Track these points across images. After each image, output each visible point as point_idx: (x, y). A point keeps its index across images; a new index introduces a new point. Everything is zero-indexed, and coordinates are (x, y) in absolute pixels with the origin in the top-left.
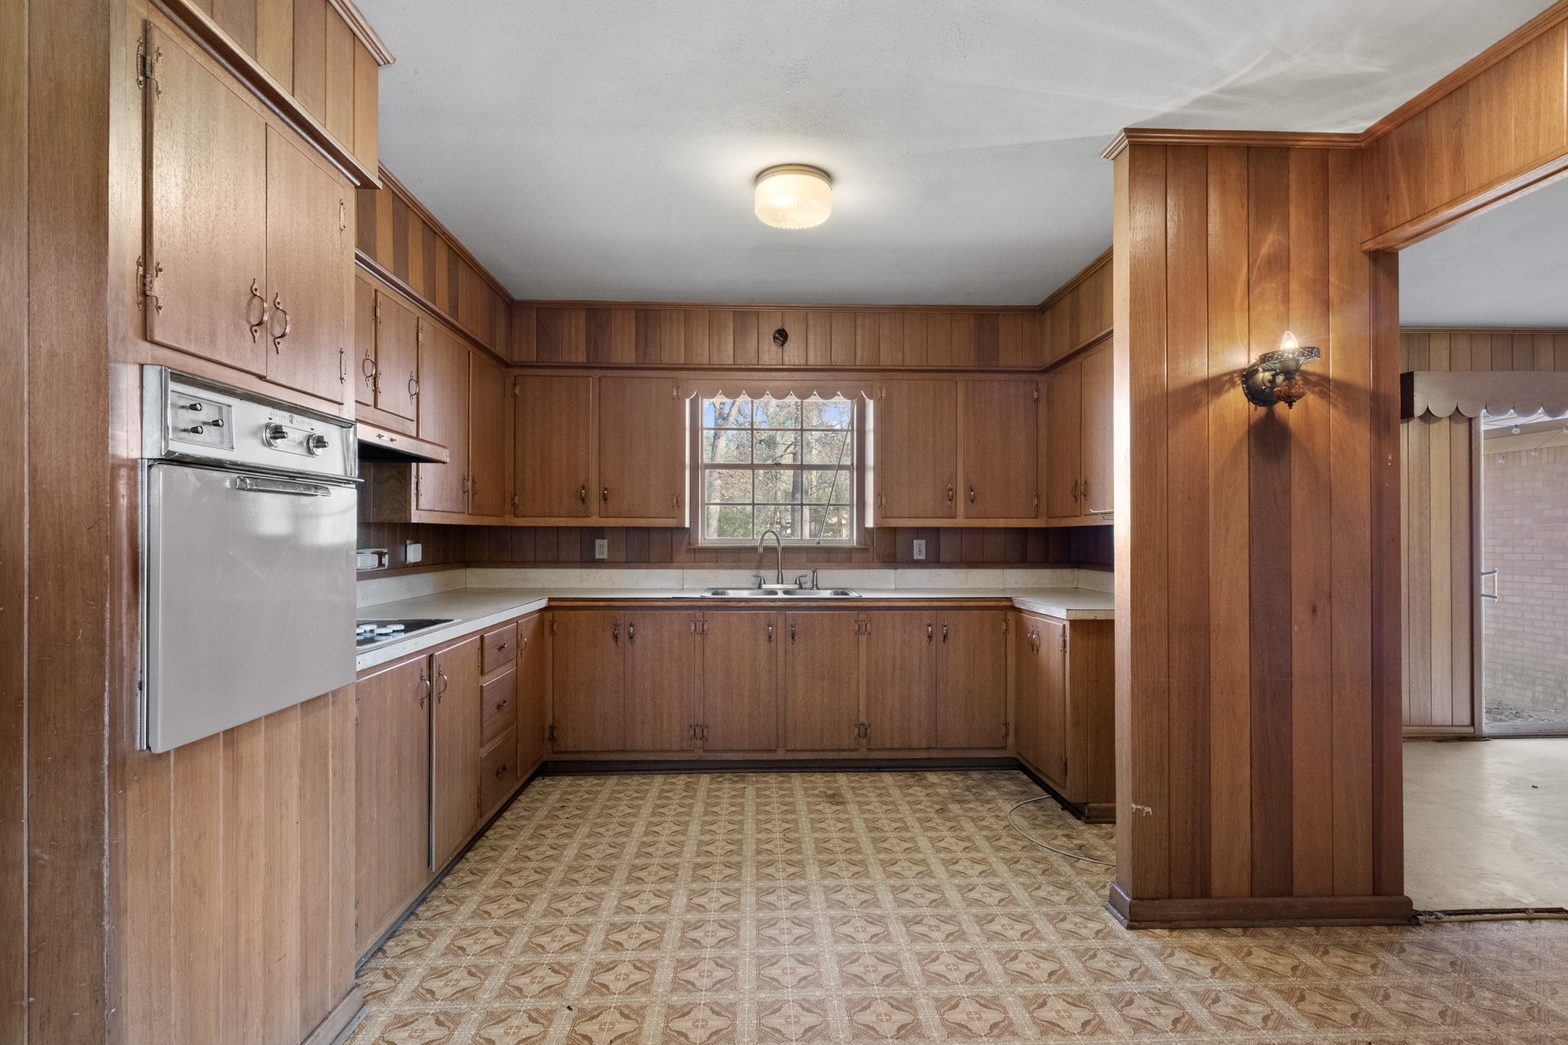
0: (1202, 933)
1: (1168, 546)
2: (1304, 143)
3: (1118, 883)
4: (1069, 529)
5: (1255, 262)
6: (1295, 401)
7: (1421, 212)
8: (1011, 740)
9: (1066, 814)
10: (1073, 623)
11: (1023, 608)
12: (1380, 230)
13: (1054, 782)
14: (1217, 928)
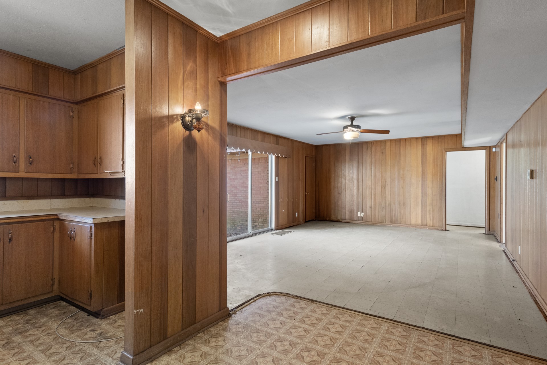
0: (164, 357)
1: (152, 188)
2: (202, 32)
3: (126, 350)
4: (88, 180)
5: (185, 71)
6: (200, 130)
7: (237, 71)
8: (56, 287)
9: (91, 317)
10: (96, 225)
11: (65, 219)
12: (224, 75)
13: (83, 303)
14: (170, 351)
